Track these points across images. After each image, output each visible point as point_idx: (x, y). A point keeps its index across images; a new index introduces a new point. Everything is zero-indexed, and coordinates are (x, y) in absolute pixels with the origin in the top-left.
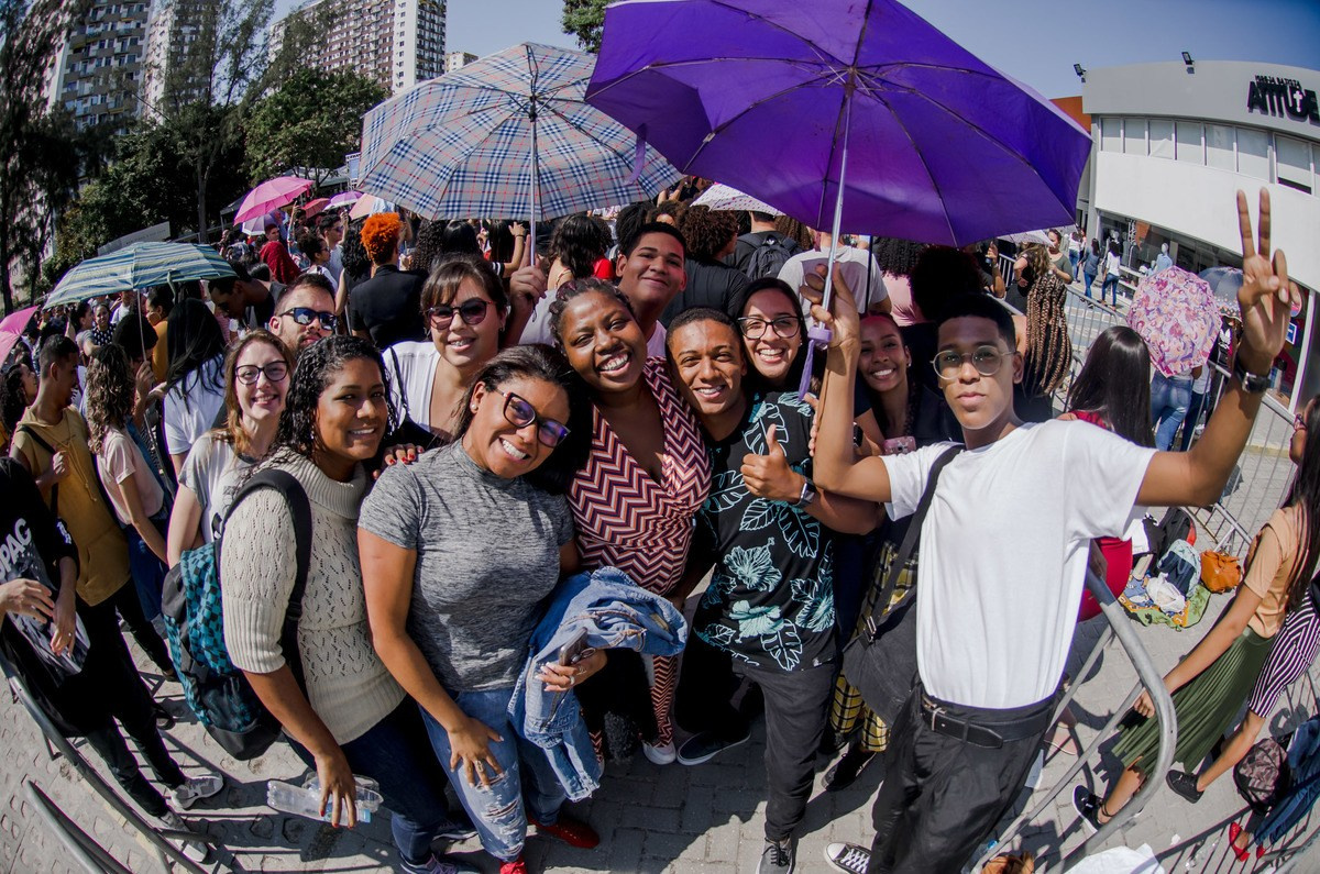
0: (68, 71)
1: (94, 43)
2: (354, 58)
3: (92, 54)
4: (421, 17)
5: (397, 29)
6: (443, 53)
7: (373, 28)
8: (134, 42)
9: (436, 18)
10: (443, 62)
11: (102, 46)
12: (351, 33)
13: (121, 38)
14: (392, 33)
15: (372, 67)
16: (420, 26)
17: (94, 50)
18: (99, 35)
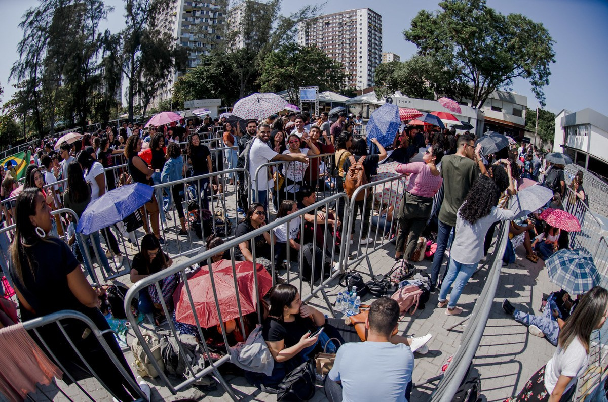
0: (184, 20)
1: (198, 11)
2: (339, 45)
3: (196, 15)
4: (369, 32)
5: (359, 35)
6: (381, 51)
7: (348, 33)
8: (220, 15)
9: (377, 34)
10: (381, 55)
11: (202, 13)
12: (337, 33)
13: (214, 11)
14: (356, 36)
15: (347, 51)
16: (369, 36)
17: (198, 14)
18: (200, 8)
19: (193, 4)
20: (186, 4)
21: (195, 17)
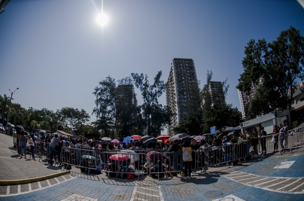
18: (185, 90)
19: (182, 89)
20: (178, 89)
21: (184, 95)
